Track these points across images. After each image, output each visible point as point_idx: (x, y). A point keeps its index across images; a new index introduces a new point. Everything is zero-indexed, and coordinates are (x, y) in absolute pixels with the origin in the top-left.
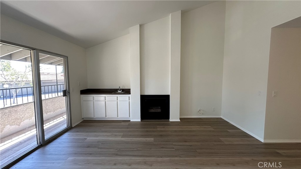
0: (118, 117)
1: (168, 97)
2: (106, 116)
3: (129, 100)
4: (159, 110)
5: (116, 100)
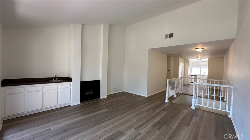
0: (58, 105)
1: (99, 82)
2: (43, 107)
3: (70, 87)
4: (92, 93)
5: (57, 88)
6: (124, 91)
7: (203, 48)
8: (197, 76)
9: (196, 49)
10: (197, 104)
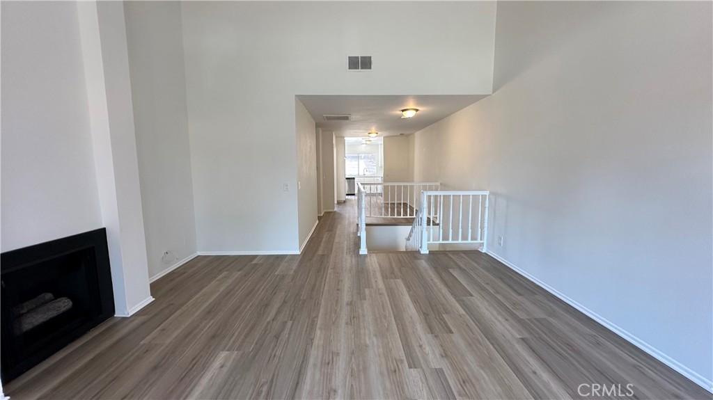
4: (65, 304)
6: (199, 253)
7: (417, 110)
8: (354, 178)
9: (403, 111)
10: (431, 242)
